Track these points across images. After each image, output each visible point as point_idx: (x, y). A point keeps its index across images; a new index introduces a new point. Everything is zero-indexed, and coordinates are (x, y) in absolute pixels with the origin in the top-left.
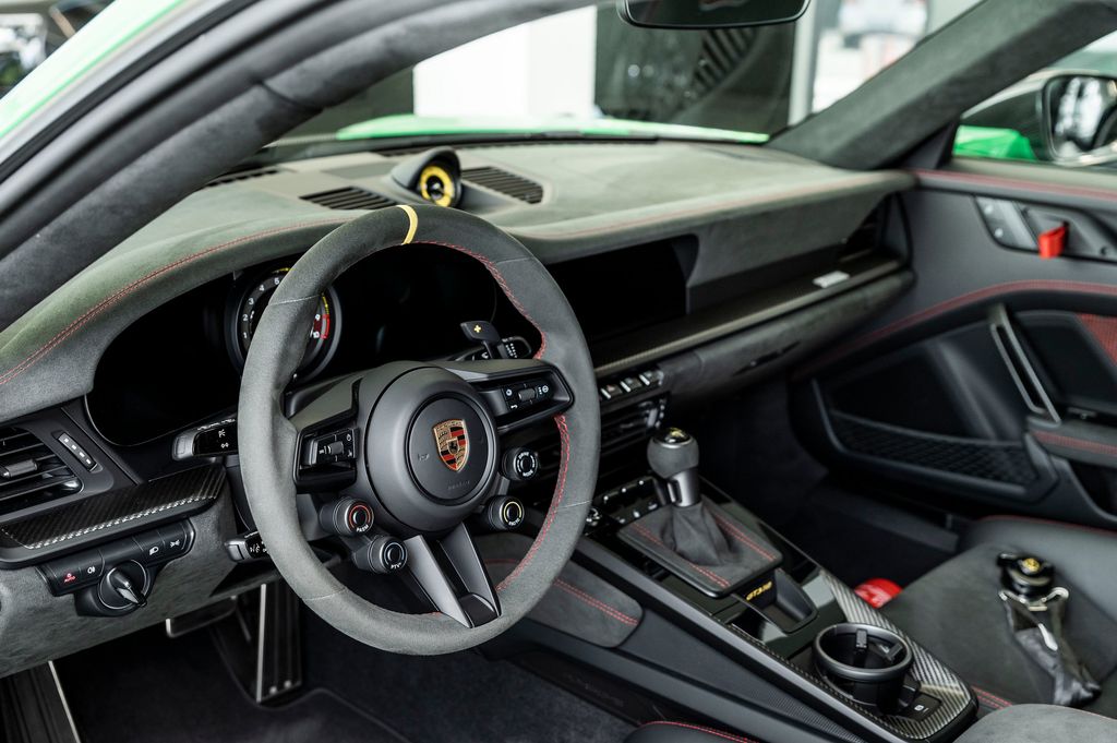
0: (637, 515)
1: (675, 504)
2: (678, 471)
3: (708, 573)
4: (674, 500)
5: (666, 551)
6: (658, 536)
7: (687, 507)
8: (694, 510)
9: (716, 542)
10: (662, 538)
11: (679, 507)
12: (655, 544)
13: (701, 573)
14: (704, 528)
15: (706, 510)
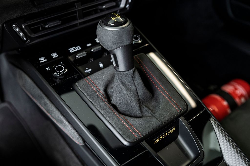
1: (115, 68)
2: (115, 47)
3: (128, 124)
4: (115, 65)
5: (103, 103)
6: (102, 90)
7: (122, 72)
8: (127, 74)
9: (140, 96)
10: (106, 90)
11: (117, 71)
12: (98, 96)
13: (123, 124)
14: (133, 87)
15: (137, 73)
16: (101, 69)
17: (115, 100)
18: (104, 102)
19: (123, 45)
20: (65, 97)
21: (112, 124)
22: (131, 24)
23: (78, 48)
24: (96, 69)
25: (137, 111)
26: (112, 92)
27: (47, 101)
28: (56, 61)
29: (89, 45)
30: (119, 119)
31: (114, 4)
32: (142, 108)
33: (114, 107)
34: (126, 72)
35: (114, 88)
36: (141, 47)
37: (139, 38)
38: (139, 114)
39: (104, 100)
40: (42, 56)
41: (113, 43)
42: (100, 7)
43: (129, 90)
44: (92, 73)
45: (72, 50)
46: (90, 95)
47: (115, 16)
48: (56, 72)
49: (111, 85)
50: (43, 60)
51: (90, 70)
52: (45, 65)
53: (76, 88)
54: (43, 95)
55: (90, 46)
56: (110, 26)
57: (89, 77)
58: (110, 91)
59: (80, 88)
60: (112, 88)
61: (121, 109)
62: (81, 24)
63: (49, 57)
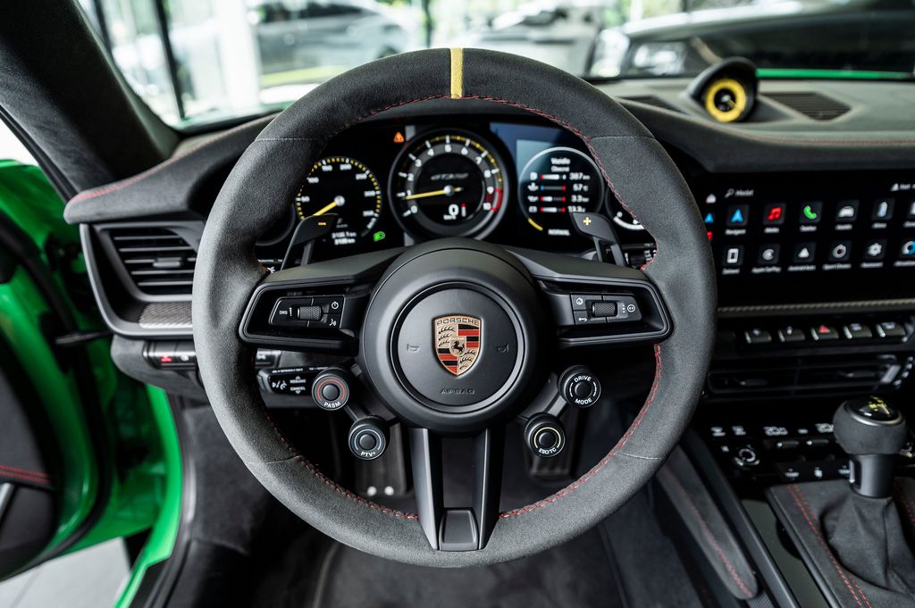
0: (819, 473)
1: (851, 485)
2: (864, 452)
3: (856, 589)
4: (852, 481)
5: (813, 537)
6: (815, 513)
7: (866, 496)
8: (874, 504)
9: (891, 552)
10: (822, 517)
11: (856, 492)
12: (806, 522)
13: (845, 585)
14: (879, 530)
15: (893, 509)
16: (816, 479)
17: (838, 539)
18: (817, 536)
19: (880, 452)
20: (751, 505)
21: (825, 576)
22: (904, 423)
23: (781, 431)
24: (807, 477)
25: (878, 575)
26: (834, 527)
27: (709, 500)
28: (741, 441)
29: (803, 431)
30: (840, 575)
31: (872, 374)
32: (889, 575)
33: (834, 551)
34: (874, 500)
35: (840, 519)
36: (910, 466)
37: (910, 449)
38: (882, 582)
39: (816, 532)
40: (717, 425)
41: (861, 443)
42: (842, 374)
43: (870, 531)
44: (797, 480)
45: (770, 431)
46: (792, 515)
47: (876, 403)
48: (741, 458)
49: (834, 514)
50: (718, 432)
51: (795, 475)
52: (721, 441)
53: (769, 496)
54: (703, 488)
55: (804, 435)
56: (862, 415)
57: (789, 487)
58: (829, 523)
59: (776, 497)
60: (836, 519)
61: (847, 560)
62: (798, 392)
63: (728, 431)
